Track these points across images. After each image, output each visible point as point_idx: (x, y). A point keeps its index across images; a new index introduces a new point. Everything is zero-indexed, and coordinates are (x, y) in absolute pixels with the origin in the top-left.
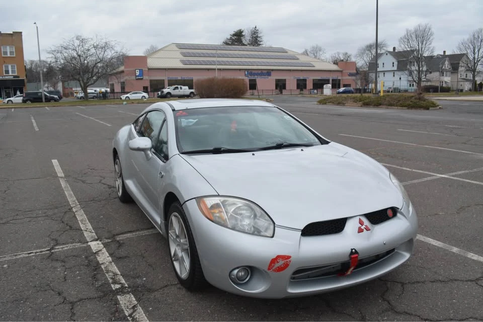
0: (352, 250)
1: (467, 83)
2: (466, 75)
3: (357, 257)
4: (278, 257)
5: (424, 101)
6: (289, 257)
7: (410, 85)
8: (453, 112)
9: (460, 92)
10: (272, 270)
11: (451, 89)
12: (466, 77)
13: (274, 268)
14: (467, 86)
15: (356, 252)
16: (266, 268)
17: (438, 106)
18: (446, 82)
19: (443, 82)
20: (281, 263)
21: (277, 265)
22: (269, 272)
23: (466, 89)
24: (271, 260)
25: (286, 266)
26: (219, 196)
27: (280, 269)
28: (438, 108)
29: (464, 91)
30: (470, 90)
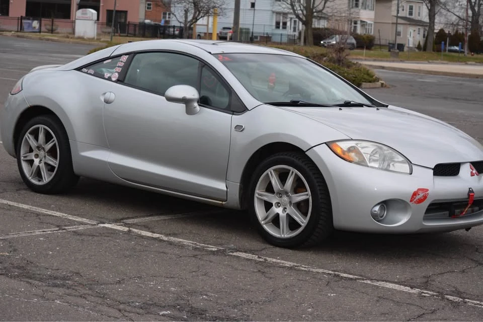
0: (470, 188)
1: (411, 29)
2: (411, 8)
3: (473, 195)
4: (419, 190)
5: (348, 67)
6: (427, 190)
7: (278, 24)
8: (413, 95)
9: (397, 49)
10: (413, 202)
11: (377, 42)
12: (411, 14)
13: (415, 200)
14: (413, 37)
15: (472, 192)
16: (408, 200)
17: (377, 80)
18: (363, 23)
19: (356, 23)
20: (421, 195)
21: (418, 197)
22: (410, 203)
23: (411, 45)
24: (413, 192)
25: (425, 197)
26: (352, 140)
27: (420, 201)
28: (379, 84)
29: (406, 49)
30: (419, 47)
